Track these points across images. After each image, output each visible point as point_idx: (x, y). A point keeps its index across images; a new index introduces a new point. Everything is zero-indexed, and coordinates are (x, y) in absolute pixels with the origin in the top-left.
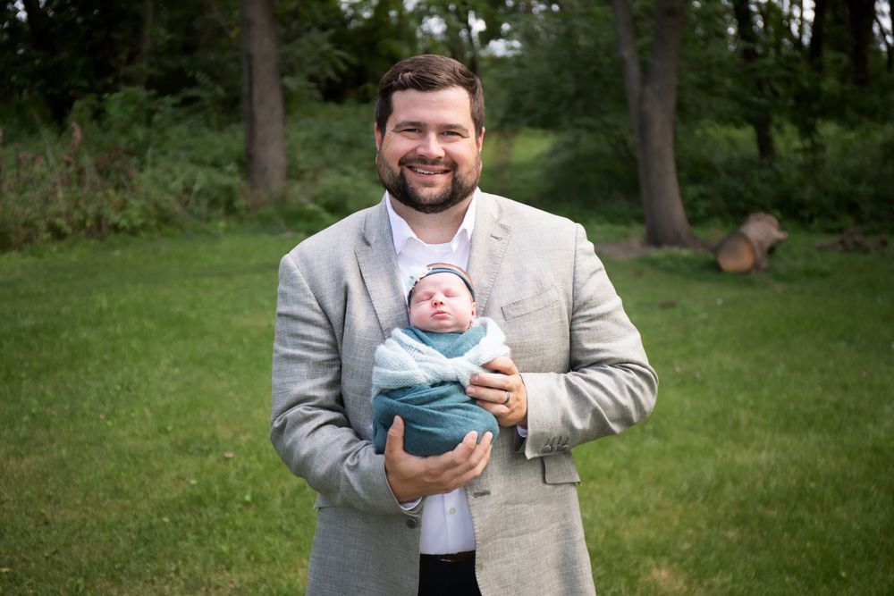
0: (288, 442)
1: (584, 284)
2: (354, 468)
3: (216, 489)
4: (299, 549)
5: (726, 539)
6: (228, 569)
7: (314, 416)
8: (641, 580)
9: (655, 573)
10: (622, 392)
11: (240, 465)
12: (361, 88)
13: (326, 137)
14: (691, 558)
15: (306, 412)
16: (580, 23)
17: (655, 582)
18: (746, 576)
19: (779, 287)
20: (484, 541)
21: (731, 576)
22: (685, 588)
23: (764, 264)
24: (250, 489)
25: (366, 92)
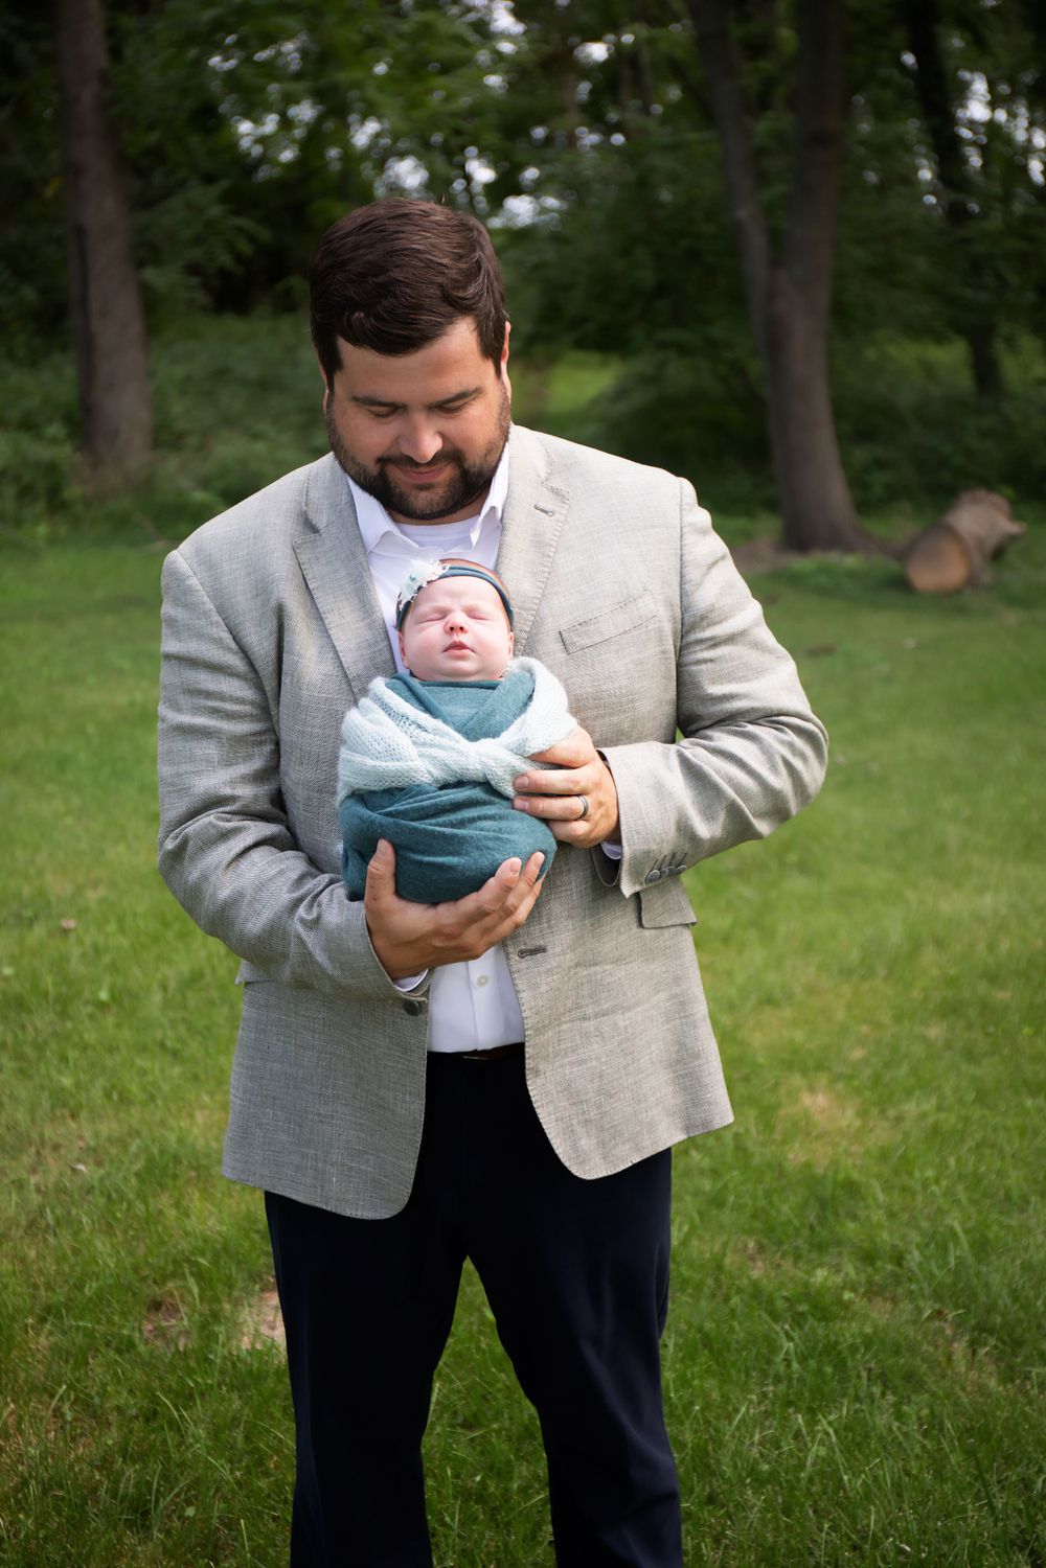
0: (193, 874)
1: (698, 585)
2: (315, 924)
3: (49, 982)
4: (196, 1078)
5: (925, 1039)
6: (74, 1116)
7: (235, 831)
8: (782, 1112)
9: (807, 1100)
10: (774, 768)
11: (88, 940)
12: (281, 286)
13: (221, 374)
14: (868, 1072)
15: (222, 824)
16: (662, 162)
17: (806, 1115)
18: (960, 1100)
19: (1012, 617)
20: (539, 1031)
21: (934, 1101)
22: (858, 1123)
23: (986, 577)
24: (107, 980)
25: (288, 292)
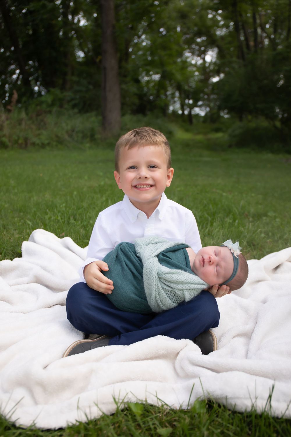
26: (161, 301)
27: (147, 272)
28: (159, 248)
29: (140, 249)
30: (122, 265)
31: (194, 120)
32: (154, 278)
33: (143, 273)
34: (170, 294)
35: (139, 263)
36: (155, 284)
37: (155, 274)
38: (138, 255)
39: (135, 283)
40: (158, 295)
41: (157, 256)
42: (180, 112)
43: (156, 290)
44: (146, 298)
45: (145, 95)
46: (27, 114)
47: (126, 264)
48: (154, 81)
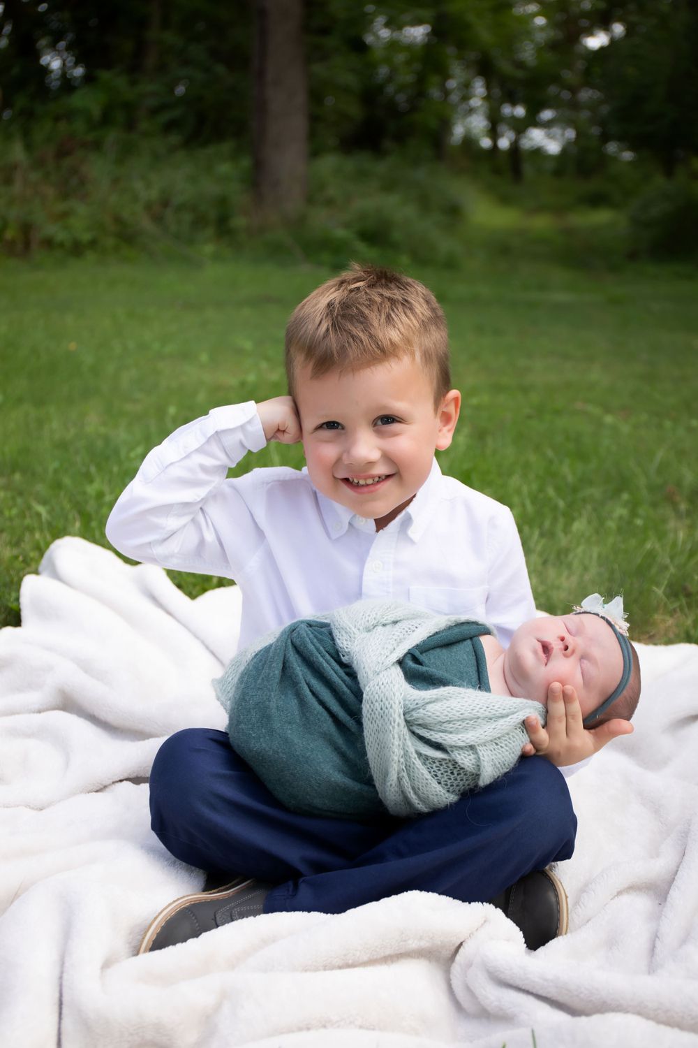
26: (413, 788)
27: (375, 710)
28: (404, 639)
29: (349, 643)
30: (299, 695)
31: (528, 169)
32: (393, 727)
33: (361, 713)
34: (439, 770)
35: (347, 686)
36: (396, 743)
37: (396, 716)
38: (345, 659)
39: (340, 741)
40: (405, 774)
41: (400, 662)
42: (486, 143)
43: (399, 761)
44: (373, 780)
45: (380, 89)
46: (29, 147)
47: (311, 691)
48: (409, 48)
